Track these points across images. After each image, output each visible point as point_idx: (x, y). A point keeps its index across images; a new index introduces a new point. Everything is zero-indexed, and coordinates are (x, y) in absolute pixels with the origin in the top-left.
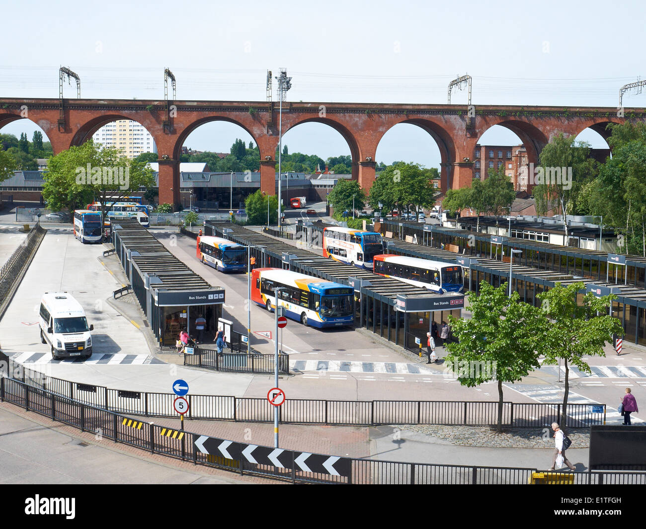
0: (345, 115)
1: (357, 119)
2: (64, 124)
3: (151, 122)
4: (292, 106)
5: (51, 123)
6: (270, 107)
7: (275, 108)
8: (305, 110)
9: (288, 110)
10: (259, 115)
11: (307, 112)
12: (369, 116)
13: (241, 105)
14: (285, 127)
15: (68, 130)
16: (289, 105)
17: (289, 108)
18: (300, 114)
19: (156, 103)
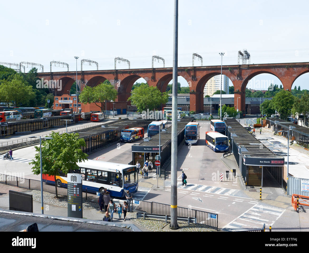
0: (275, 69)
1: (281, 71)
2: (154, 78)
3: (187, 76)
4: (249, 66)
5: (149, 78)
6: (238, 67)
7: (241, 67)
8: (255, 68)
9: (247, 68)
10: (233, 71)
11: (257, 69)
12: (288, 69)
13: (225, 67)
14: (246, 76)
15: (155, 81)
16: (248, 66)
17: (247, 67)
18: (253, 70)
19: (189, 68)
